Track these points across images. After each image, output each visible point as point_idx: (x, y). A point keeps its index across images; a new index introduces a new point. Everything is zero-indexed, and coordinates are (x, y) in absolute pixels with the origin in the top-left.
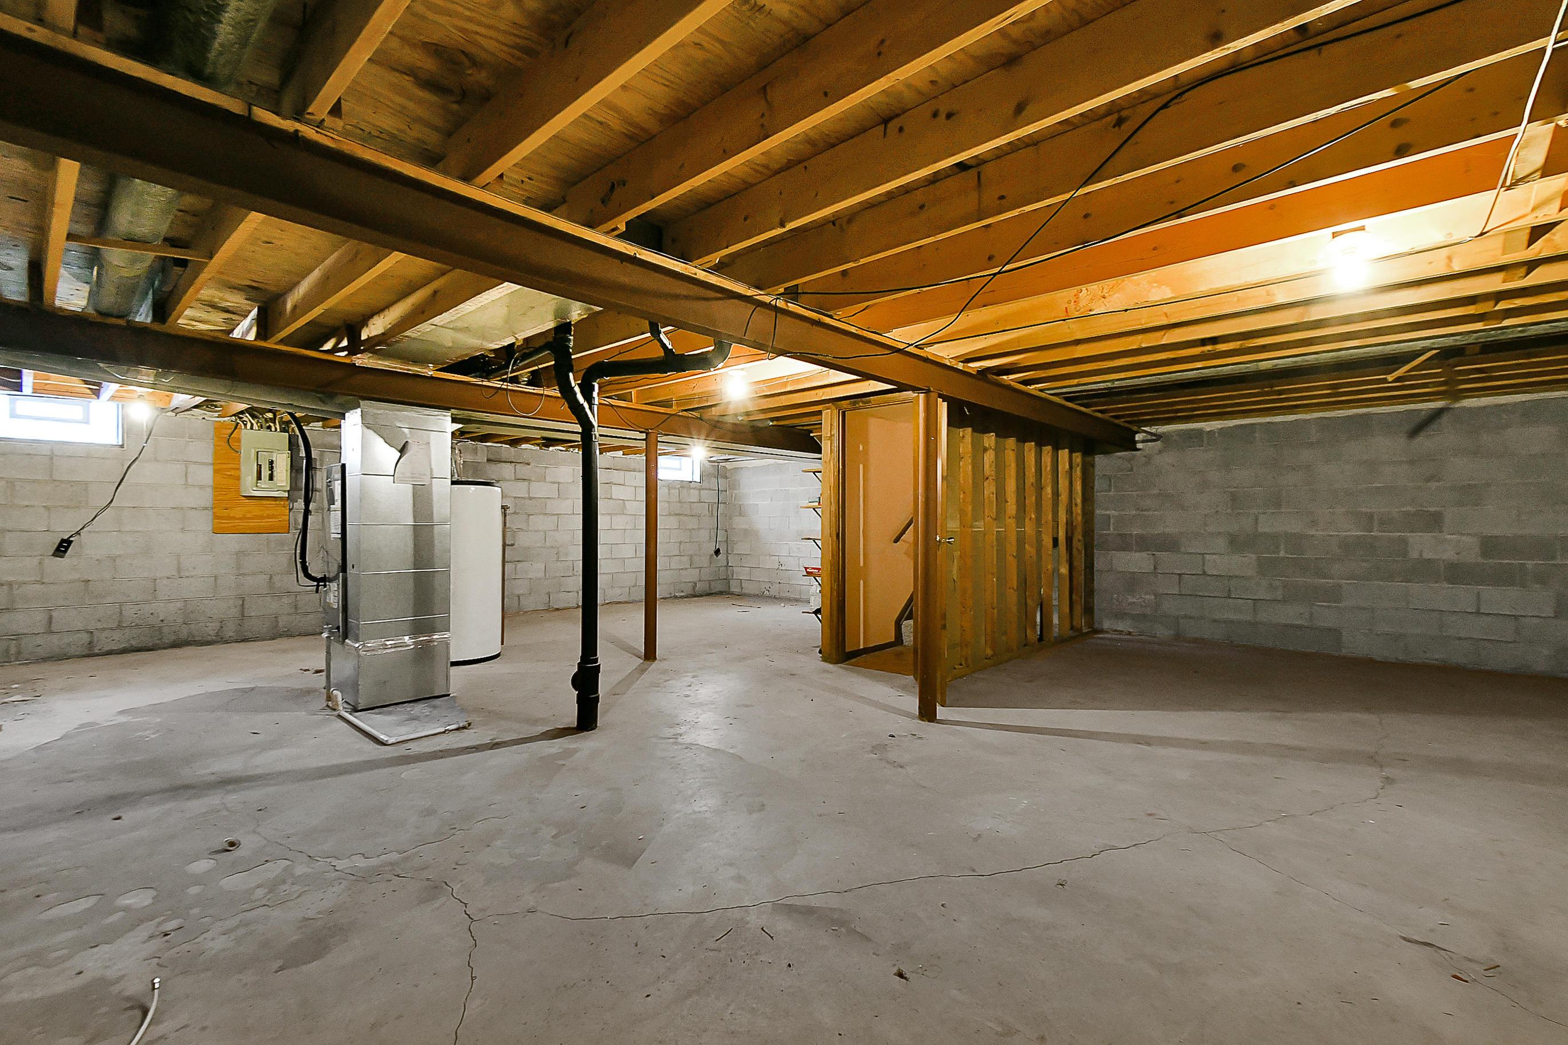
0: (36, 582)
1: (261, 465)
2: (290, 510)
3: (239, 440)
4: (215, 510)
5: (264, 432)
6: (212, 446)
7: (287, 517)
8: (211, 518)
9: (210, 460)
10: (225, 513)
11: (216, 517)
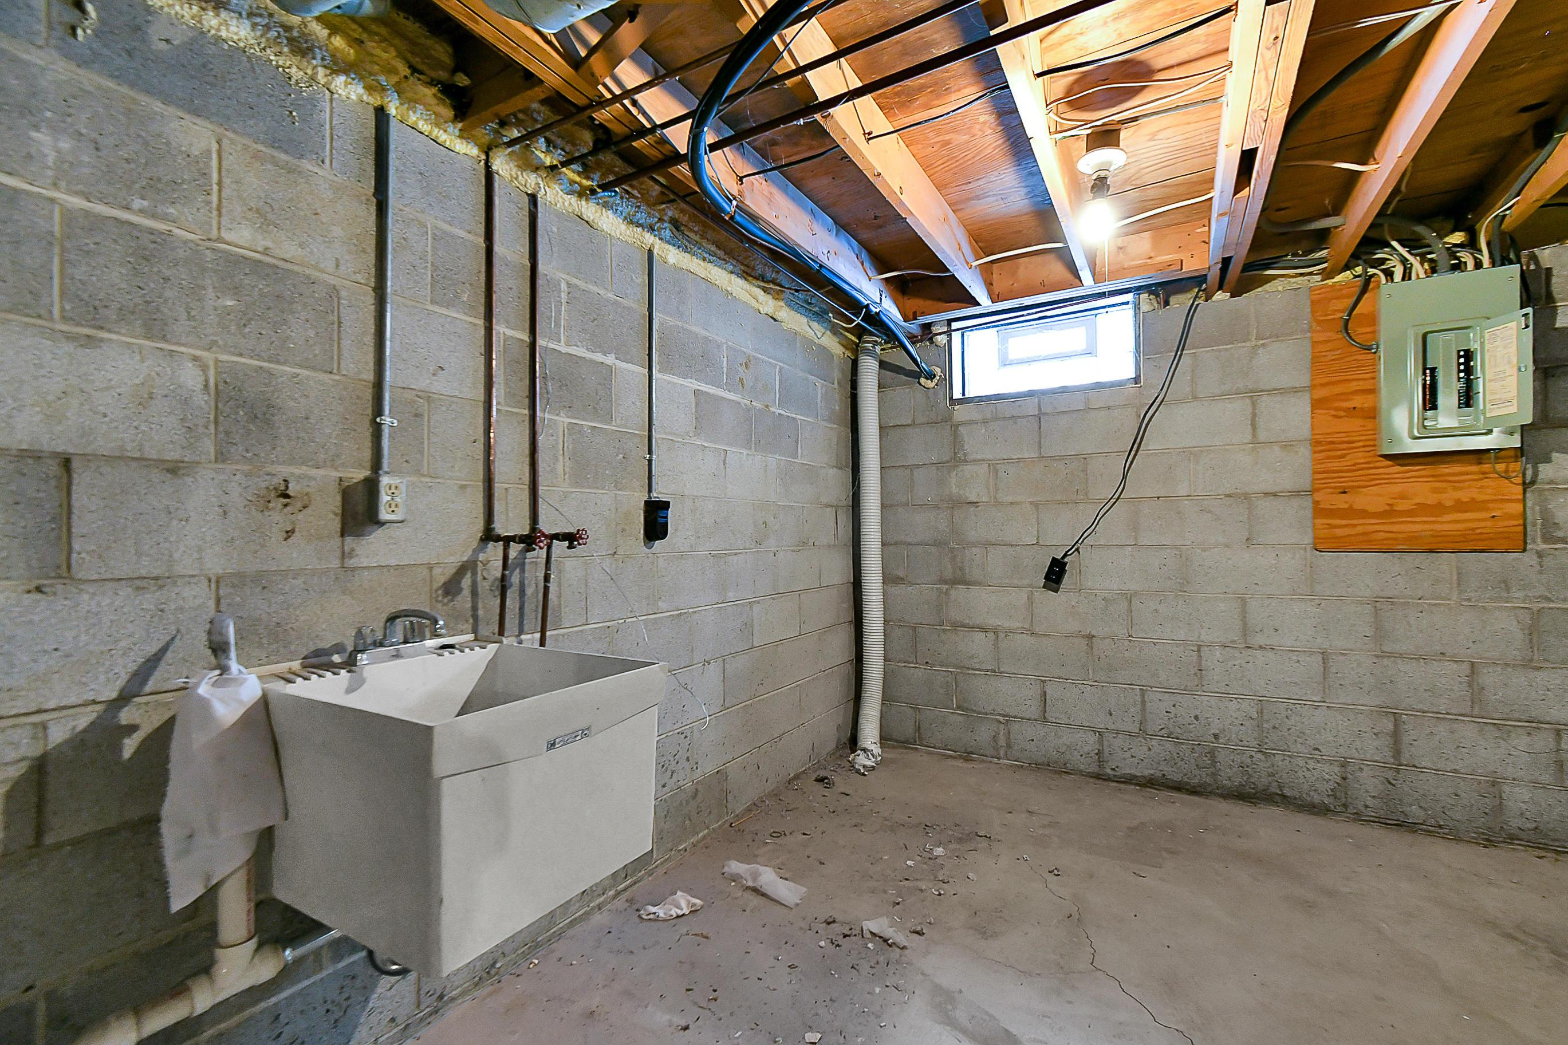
0: (1024, 631)
1: (1433, 370)
2: (1526, 486)
3: (1372, 319)
4: (1318, 497)
5: (1446, 280)
6: (1307, 344)
7: (1520, 507)
8: (1309, 513)
9: (1304, 379)
10: (1341, 502)
11: (1318, 511)
